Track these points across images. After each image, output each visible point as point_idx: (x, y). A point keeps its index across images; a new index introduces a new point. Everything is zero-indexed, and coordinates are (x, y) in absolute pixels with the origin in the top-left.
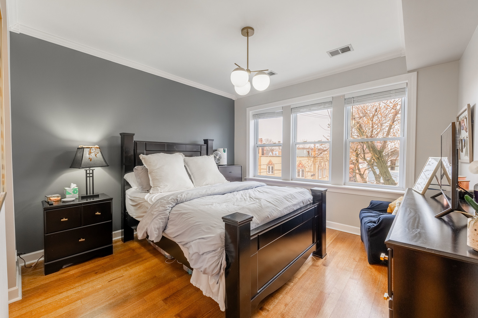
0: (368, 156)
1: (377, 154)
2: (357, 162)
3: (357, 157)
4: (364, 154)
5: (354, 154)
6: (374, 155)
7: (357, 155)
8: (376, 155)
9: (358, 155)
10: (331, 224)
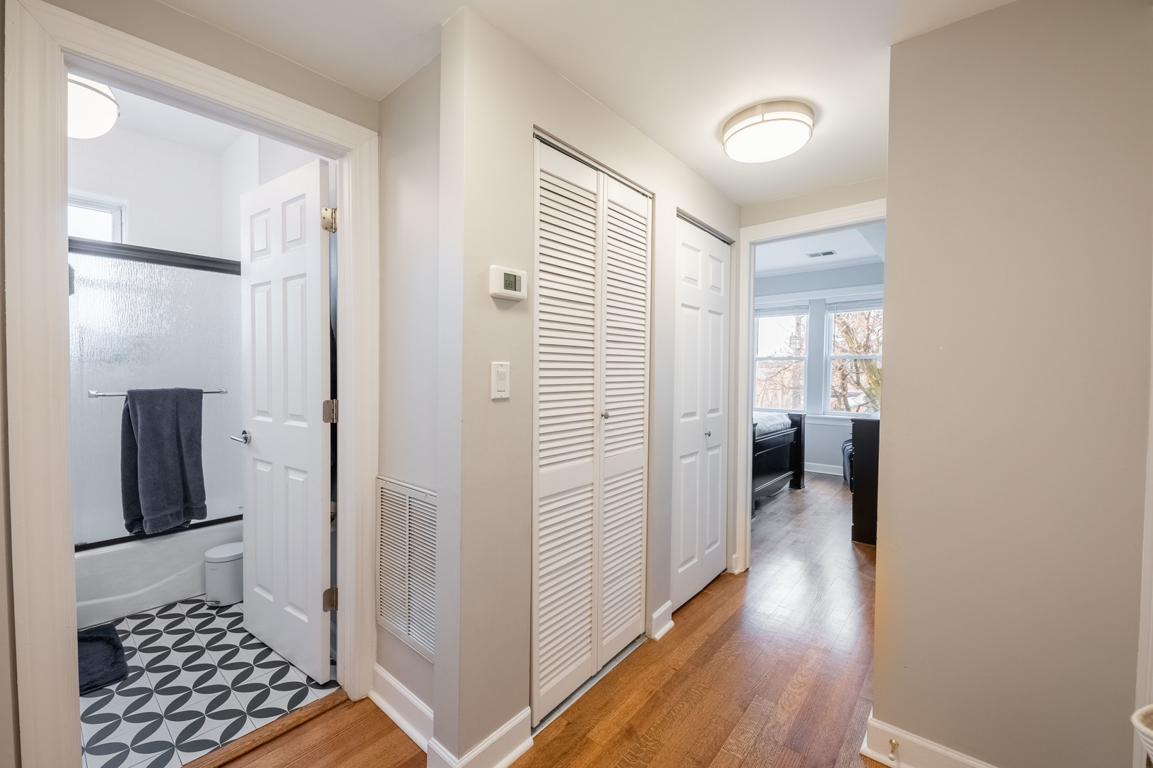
0: (864, 379)
1: (876, 374)
2: (844, 389)
3: (843, 379)
4: (858, 374)
5: (839, 373)
6: (870, 377)
7: (844, 377)
8: (873, 377)
9: (846, 376)
10: (809, 466)
